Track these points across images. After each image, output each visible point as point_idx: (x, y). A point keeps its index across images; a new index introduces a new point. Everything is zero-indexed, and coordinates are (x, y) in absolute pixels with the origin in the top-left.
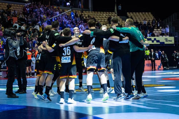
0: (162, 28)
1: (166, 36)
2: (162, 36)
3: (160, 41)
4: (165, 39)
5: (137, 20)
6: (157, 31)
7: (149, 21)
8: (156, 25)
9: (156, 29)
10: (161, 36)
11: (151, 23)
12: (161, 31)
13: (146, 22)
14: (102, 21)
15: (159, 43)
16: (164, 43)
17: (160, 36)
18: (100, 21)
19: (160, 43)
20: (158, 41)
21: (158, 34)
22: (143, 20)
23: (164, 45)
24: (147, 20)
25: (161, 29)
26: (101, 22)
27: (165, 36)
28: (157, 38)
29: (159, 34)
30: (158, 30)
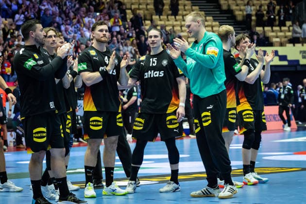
0: (294, 23)
1: (303, 45)
2: (294, 45)
3: (289, 58)
4: (301, 52)
5: (229, 6)
6: (281, 31)
7: (260, 7)
8: (277, 18)
9: (276, 26)
10: (291, 45)
11: (265, 12)
12: (289, 31)
13: (253, 8)
14: (141, 7)
15: (285, 63)
16: (298, 61)
17: (288, 45)
18: (137, 6)
19: (289, 61)
20: (283, 58)
21: (284, 40)
22: (245, 5)
23: (299, 68)
24: (253, 5)
25: (290, 26)
26: (139, 9)
27: (300, 45)
28: (282, 51)
29: (286, 39)
30: (283, 28)
